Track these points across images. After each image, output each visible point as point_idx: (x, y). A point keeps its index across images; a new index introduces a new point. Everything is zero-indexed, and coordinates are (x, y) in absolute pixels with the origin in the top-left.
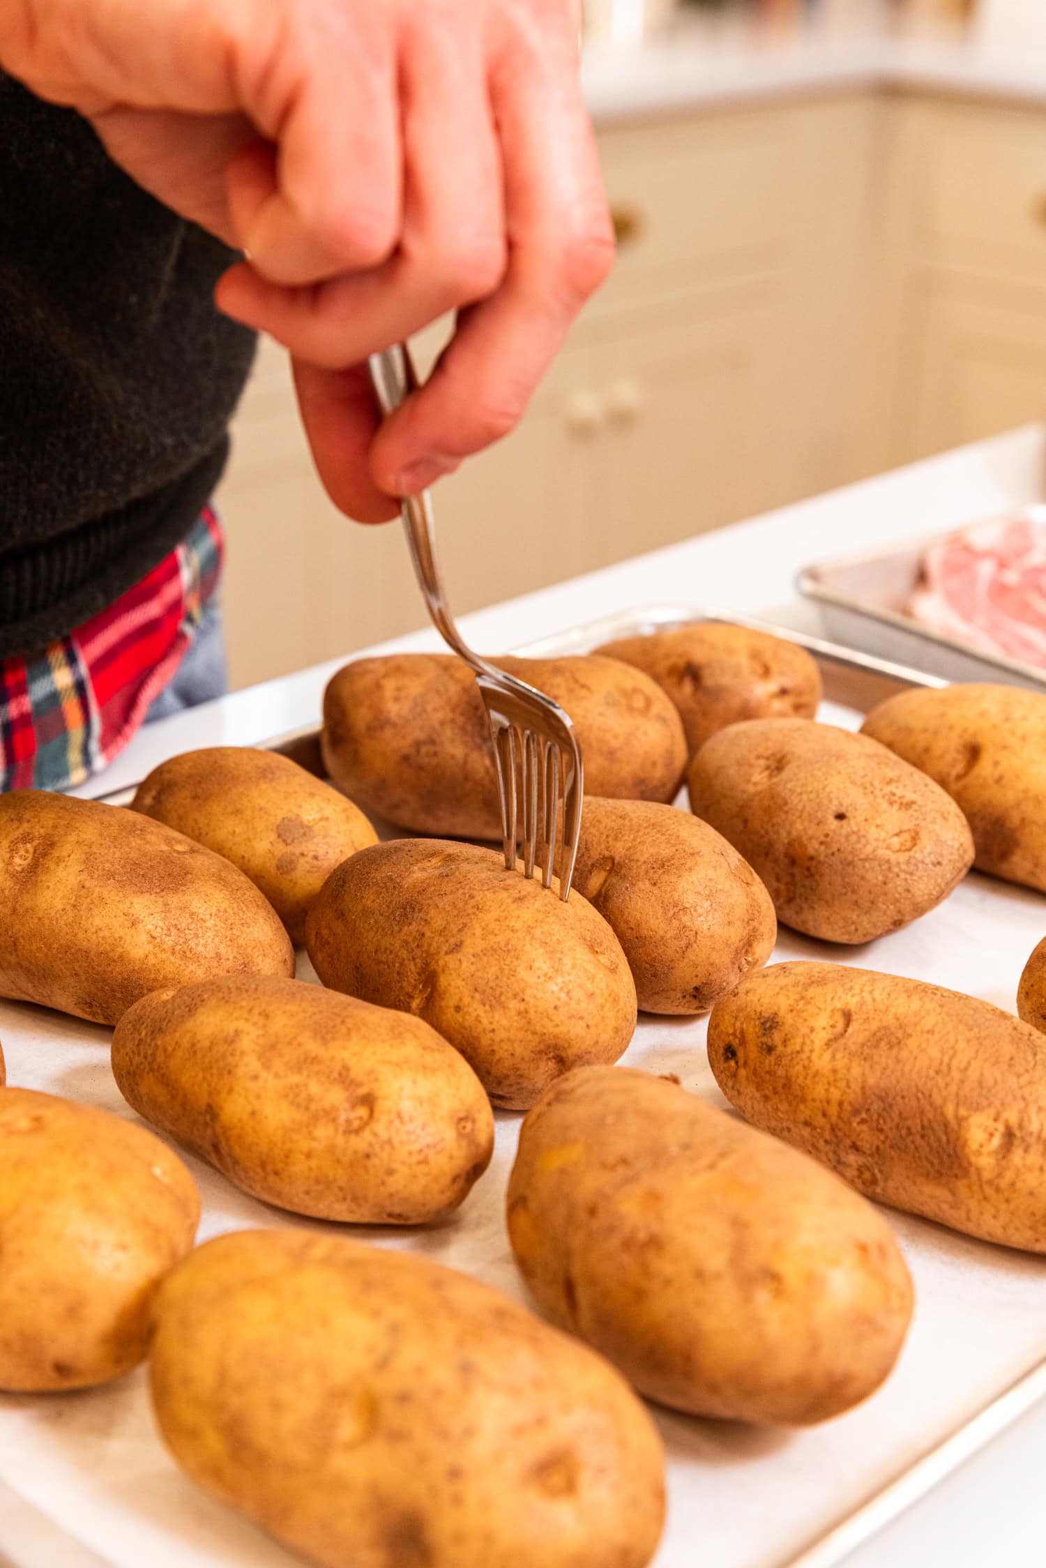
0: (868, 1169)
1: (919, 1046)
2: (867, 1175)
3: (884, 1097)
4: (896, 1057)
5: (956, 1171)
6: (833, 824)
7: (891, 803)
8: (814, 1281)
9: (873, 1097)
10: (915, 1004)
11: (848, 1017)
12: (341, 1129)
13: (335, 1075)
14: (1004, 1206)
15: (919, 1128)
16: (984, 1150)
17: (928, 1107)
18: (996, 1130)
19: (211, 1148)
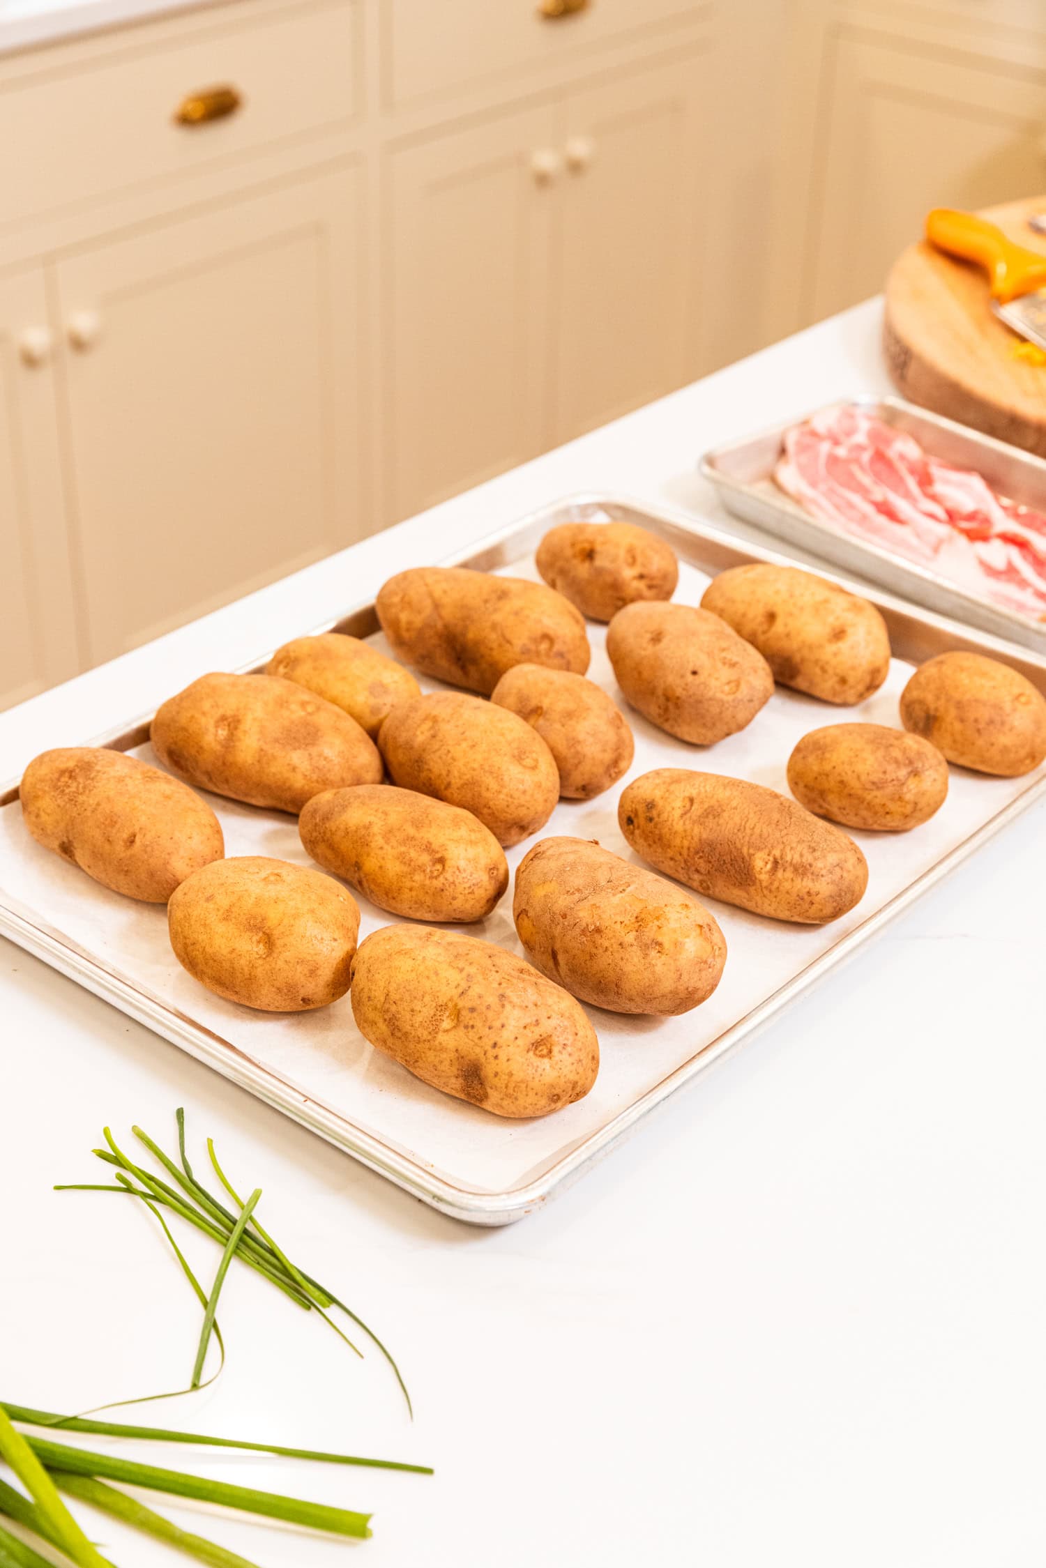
0: (704, 881)
1: (729, 817)
2: (705, 885)
3: (711, 844)
4: (718, 823)
5: (749, 882)
6: (690, 678)
7: (724, 664)
8: (677, 944)
9: (706, 845)
10: (728, 793)
11: (692, 800)
12: (428, 876)
13: (424, 847)
14: (774, 899)
15: (729, 860)
16: (763, 871)
17: (733, 850)
18: (769, 860)
19: (357, 883)
